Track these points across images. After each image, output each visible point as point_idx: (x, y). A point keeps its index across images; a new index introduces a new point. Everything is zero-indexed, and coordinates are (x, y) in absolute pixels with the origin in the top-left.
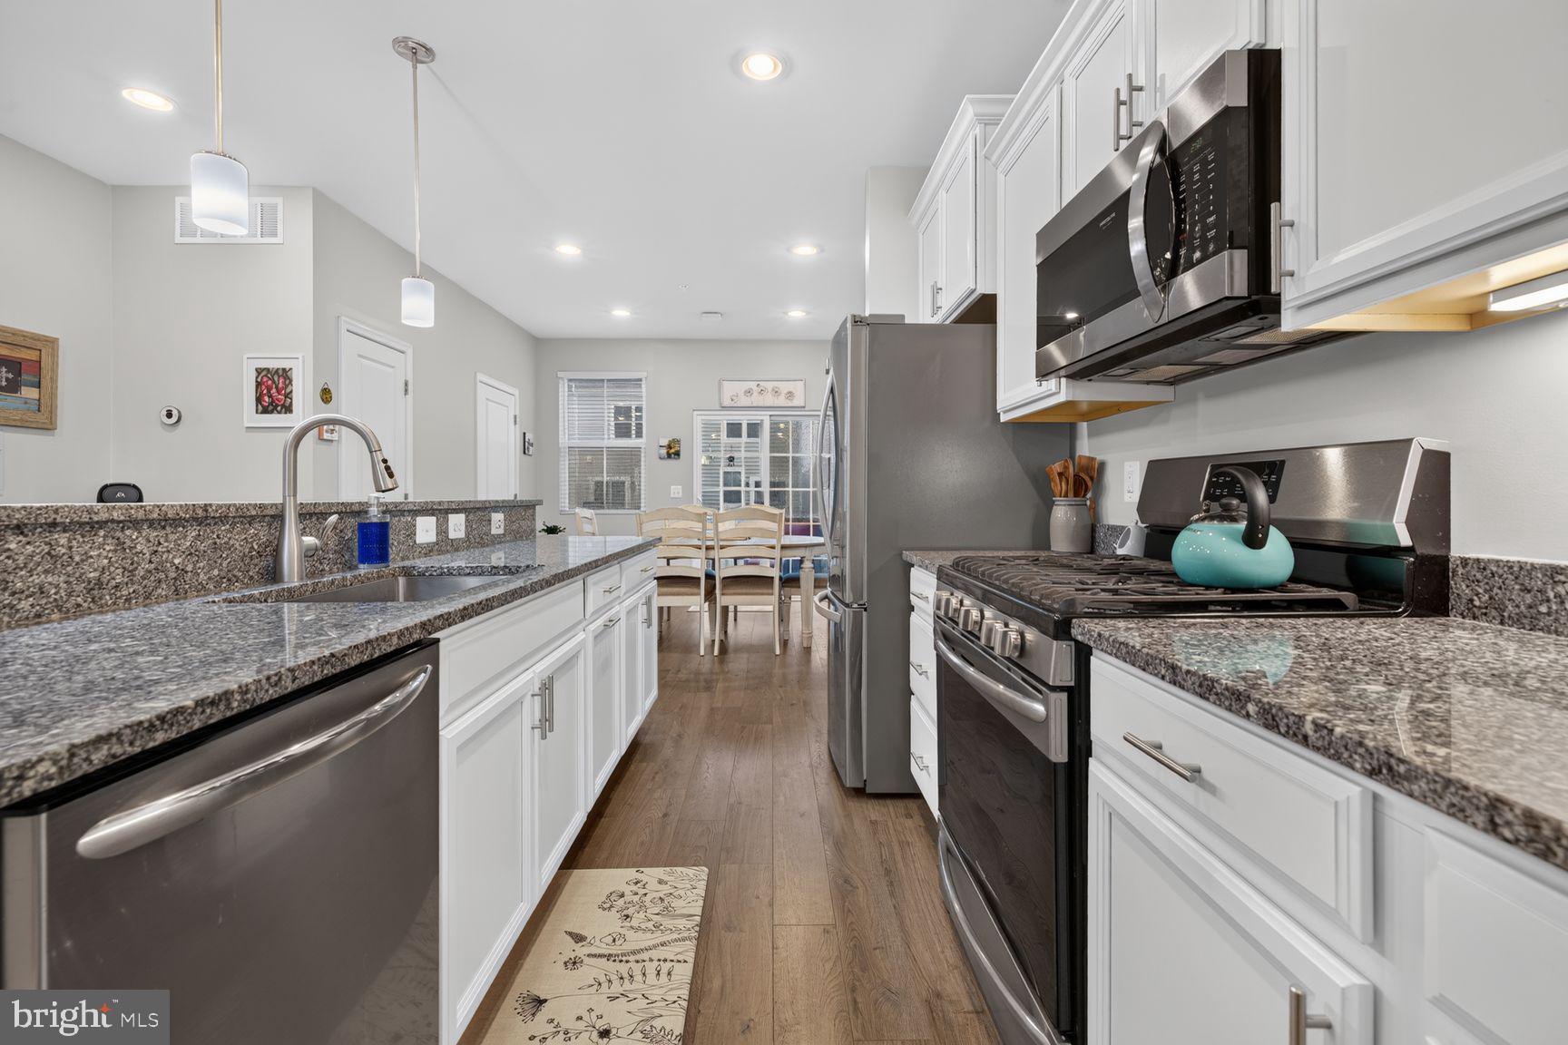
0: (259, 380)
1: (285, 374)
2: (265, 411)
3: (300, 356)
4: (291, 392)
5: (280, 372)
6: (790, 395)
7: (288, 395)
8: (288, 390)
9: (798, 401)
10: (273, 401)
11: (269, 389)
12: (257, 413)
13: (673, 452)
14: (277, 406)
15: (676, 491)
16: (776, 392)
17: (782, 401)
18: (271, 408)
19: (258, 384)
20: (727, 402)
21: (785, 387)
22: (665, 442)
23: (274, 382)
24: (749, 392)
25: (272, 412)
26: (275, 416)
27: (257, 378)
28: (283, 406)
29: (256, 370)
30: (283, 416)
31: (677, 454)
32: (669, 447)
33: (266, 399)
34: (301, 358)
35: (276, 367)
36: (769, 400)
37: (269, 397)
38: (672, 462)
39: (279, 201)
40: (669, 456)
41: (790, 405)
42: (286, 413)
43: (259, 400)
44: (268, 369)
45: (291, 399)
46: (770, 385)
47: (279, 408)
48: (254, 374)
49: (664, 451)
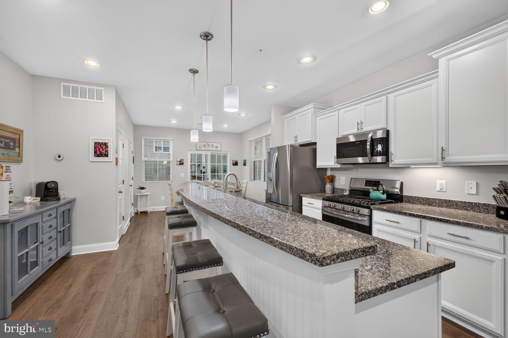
0: (96, 146)
1: (106, 145)
2: (98, 156)
3: (111, 139)
4: (108, 150)
5: (104, 144)
6: (217, 147)
7: (107, 151)
8: (107, 150)
9: (219, 149)
10: (101, 153)
11: (99, 149)
12: (95, 156)
13: (181, 163)
14: (102, 154)
15: (182, 175)
16: (213, 146)
17: (214, 149)
18: (100, 155)
19: (95, 147)
20: (198, 148)
21: (215, 145)
22: (179, 160)
23: (101, 146)
24: (205, 146)
25: (100, 156)
26: (101, 158)
27: (95, 145)
28: (105, 154)
29: (95, 142)
30: (105, 158)
31: (183, 164)
32: (180, 161)
33: (98, 152)
34: (112, 140)
35: (102, 142)
36: (211, 148)
37: (99, 151)
38: (181, 166)
39: (103, 89)
40: (180, 164)
41: (217, 150)
42: (106, 157)
43: (95, 152)
44: (99, 143)
45: (108, 152)
46: (211, 144)
47: (103, 155)
48: (94, 144)
49: (178, 163)
